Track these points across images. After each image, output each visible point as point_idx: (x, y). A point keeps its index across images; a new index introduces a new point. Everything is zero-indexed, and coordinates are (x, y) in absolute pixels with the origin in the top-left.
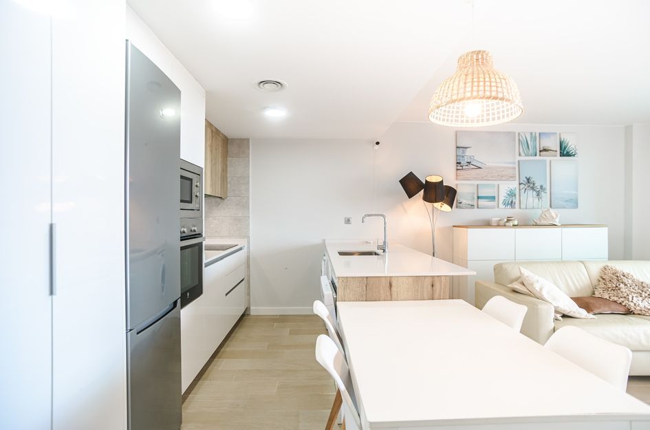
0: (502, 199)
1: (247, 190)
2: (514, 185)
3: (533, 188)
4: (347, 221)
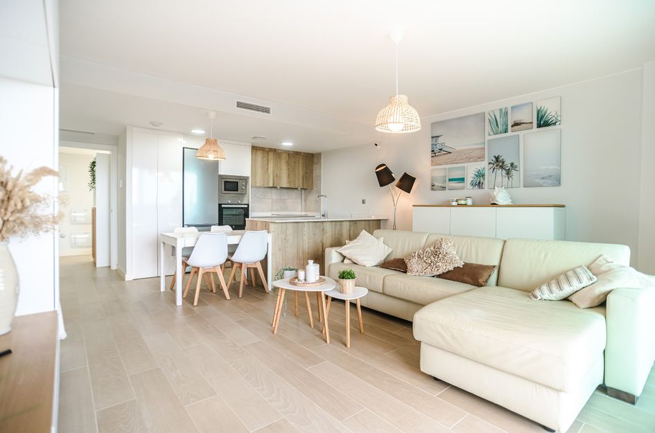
0: (470, 180)
3: (502, 167)
4: (364, 202)
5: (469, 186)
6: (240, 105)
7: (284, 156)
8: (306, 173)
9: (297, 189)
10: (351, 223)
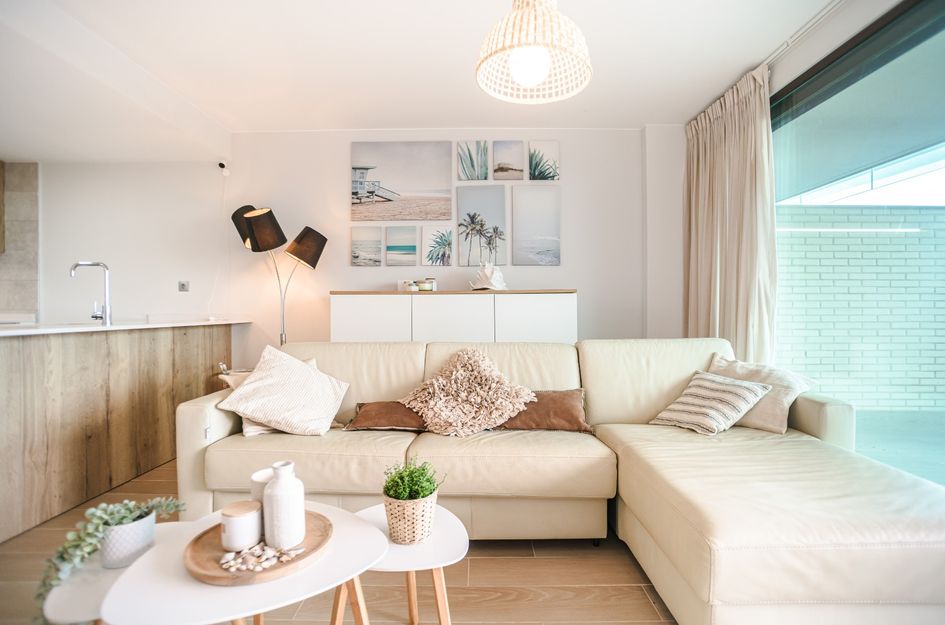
0: (426, 250)
1: (35, 240)
2: (450, 227)
3: (480, 233)
4: (183, 287)
5: (426, 261)
10: (177, 332)
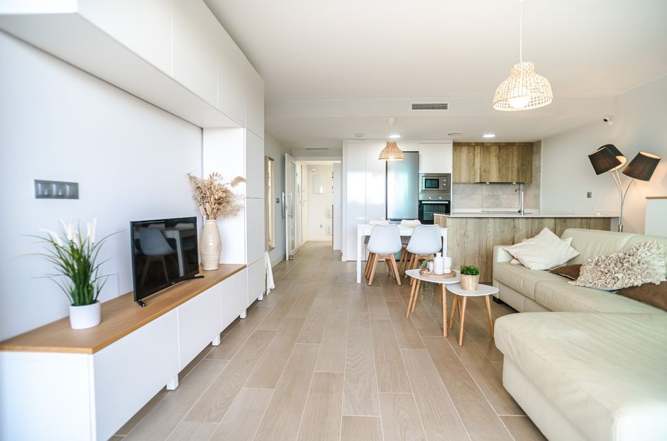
4: (589, 195)
6: (415, 107)
7: (494, 149)
8: (523, 165)
9: (511, 183)
